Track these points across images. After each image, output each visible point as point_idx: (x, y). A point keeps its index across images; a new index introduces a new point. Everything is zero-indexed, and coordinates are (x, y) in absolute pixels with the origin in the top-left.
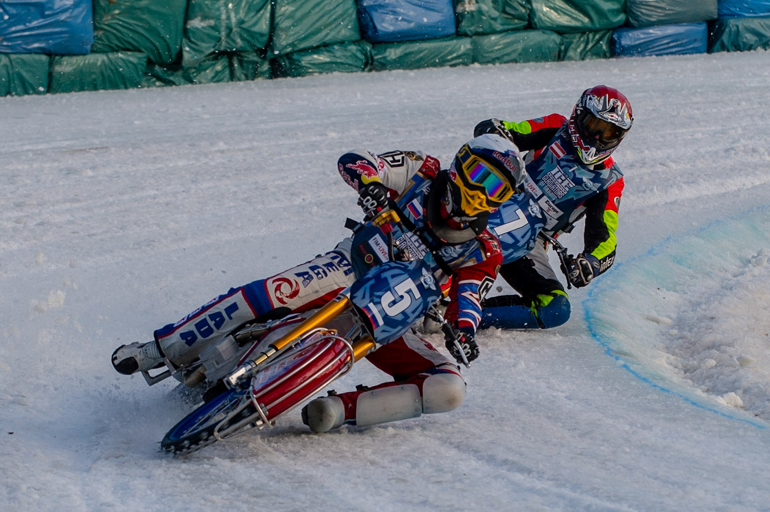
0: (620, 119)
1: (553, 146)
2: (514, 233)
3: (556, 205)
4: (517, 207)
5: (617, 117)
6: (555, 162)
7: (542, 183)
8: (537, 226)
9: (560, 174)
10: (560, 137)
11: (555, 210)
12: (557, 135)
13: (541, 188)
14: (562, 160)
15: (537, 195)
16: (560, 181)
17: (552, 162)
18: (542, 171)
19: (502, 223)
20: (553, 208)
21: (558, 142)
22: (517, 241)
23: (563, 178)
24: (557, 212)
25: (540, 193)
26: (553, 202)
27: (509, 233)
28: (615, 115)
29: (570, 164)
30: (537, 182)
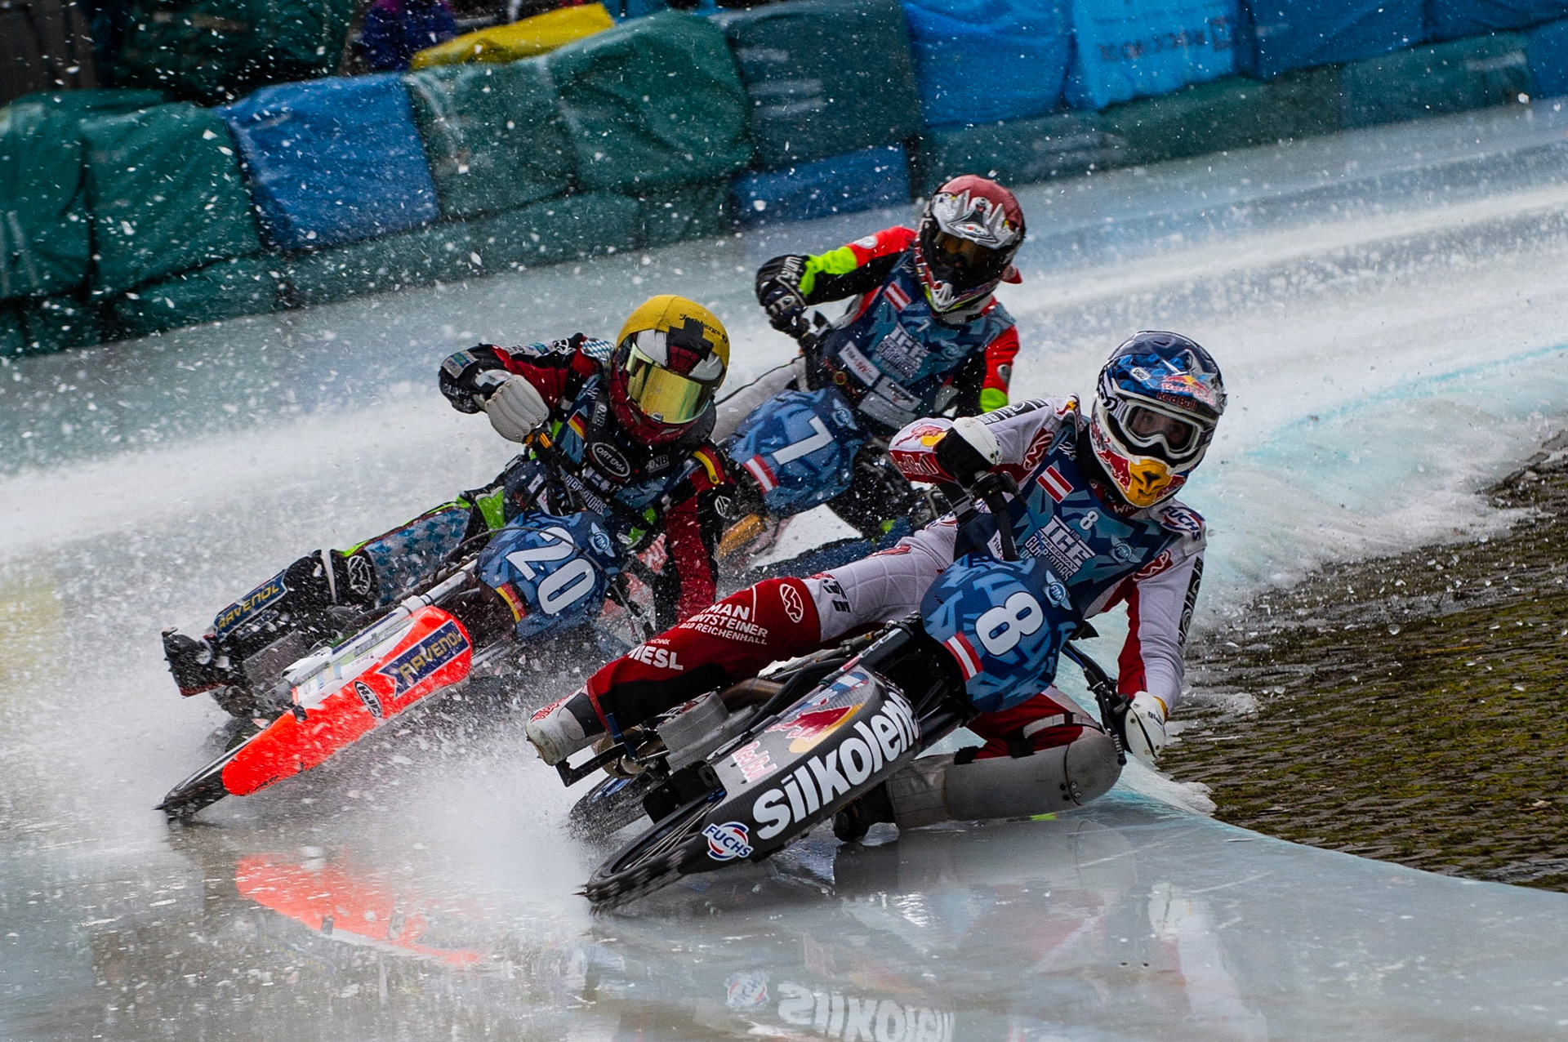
0: (984, 231)
1: (890, 290)
2: (810, 459)
3: (907, 388)
4: (809, 413)
5: (979, 228)
6: (894, 318)
7: (876, 358)
8: (851, 443)
9: (903, 338)
10: (901, 272)
11: (907, 398)
12: (894, 271)
13: (876, 364)
14: (905, 313)
15: (871, 378)
16: (905, 350)
17: (889, 319)
18: (874, 335)
19: (787, 443)
20: (903, 395)
21: (897, 283)
22: (817, 472)
23: (909, 343)
24: (911, 400)
25: (875, 373)
26: (901, 384)
27: (801, 460)
28: (973, 225)
29: (917, 320)
30: (868, 355)
